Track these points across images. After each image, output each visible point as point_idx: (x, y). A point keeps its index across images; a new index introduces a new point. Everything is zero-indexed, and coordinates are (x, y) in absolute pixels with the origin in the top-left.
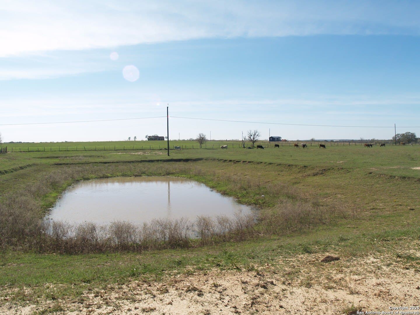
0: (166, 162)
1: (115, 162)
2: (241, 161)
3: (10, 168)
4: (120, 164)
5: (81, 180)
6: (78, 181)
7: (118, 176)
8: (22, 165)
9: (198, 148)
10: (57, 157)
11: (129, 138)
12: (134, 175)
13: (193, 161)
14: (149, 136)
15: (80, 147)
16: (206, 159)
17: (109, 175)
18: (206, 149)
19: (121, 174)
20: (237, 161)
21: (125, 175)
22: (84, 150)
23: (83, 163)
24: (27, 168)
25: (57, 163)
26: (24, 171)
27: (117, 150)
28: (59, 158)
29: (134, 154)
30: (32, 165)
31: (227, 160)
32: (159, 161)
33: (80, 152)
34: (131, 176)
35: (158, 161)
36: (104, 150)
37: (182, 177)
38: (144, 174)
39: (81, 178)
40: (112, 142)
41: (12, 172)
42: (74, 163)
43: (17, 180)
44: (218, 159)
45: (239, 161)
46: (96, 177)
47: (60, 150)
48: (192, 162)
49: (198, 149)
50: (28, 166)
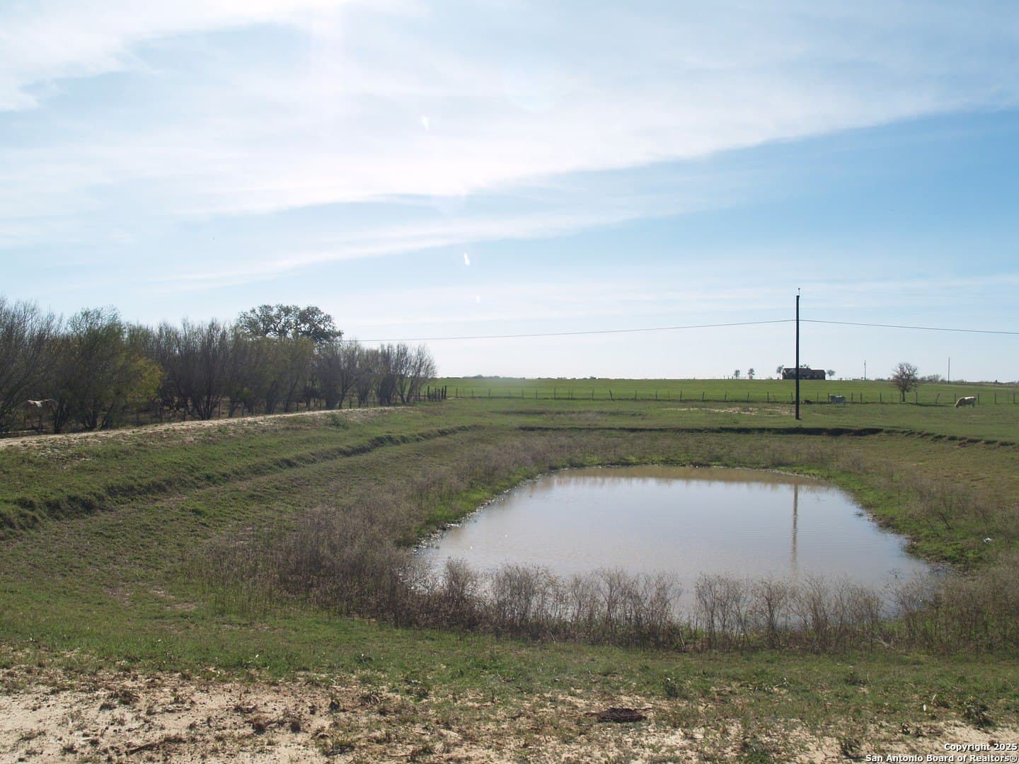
0: (783, 433)
1: (655, 430)
2: (981, 440)
3: (415, 433)
4: (666, 434)
5: (564, 467)
6: (553, 469)
7: (653, 464)
8: (447, 427)
9: (895, 401)
10: (542, 413)
11: (737, 373)
12: (692, 463)
13: (852, 435)
14: (785, 369)
15: (602, 392)
16: (888, 432)
17: (633, 459)
18: (917, 404)
19: (661, 458)
20: (971, 441)
21: (672, 460)
22: (609, 400)
23: (582, 427)
24: (456, 432)
25: (524, 427)
26: (446, 439)
27: (684, 401)
28: (544, 416)
29: (717, 411)
30: (470, 427)
31: (945, 436)
32: (766, 432)
33: (599, 402)
34: (684, 465)
35: (762, 430)
36: (656, 400)
37: (810, 475)
38: (719, 461)
39: (564, 464)
40: (694, 381)
41: (418, 440)
42: (562, 427)
43: (420, 458)
44: (920, 433)
45: (976, 441)
46: (600, 462)
47: (557, 397)
48: (850, 437)
49: (896, 404)
50: (460, 429)
